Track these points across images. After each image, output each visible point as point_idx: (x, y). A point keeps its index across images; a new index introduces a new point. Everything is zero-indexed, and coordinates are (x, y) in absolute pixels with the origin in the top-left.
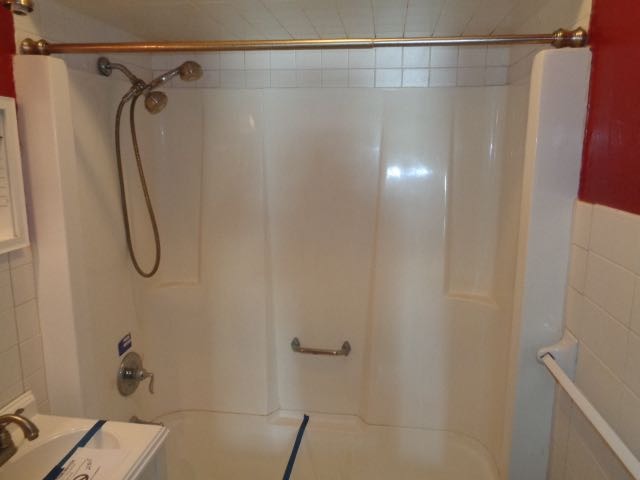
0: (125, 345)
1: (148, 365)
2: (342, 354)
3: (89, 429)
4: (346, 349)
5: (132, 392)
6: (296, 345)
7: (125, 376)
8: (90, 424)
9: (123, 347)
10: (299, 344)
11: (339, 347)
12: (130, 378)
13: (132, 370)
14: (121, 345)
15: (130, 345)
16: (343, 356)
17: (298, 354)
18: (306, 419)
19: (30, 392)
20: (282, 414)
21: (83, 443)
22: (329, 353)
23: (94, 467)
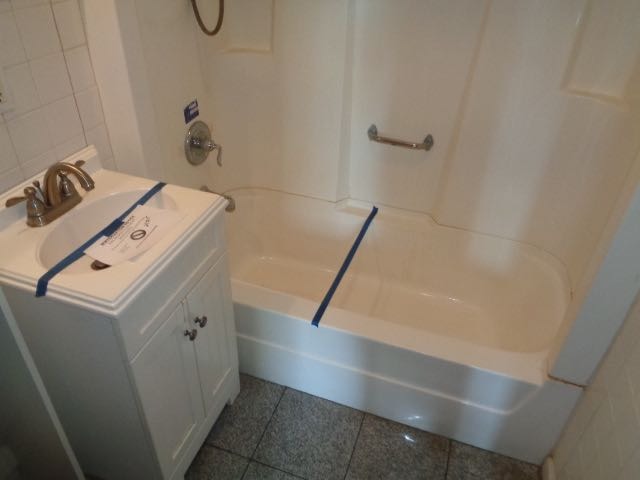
0: (192, 112)
1: (217, 137)
2: (422, 148)
3: (149, 189)
4: (428, 143)
5: (200, 163)
6: (373, 134)
7: (192, 145)
8: (150, 185)
9: (189, 114)
10: (376, 133)
11: (420, 140)
12: (198, 146)
13: (200, 141)
14: (187, 111)
15: (197, 114)
16: (423, 151)
17: (374, 143)
18: (375, 211)
19: (92, 146)
20: (351, 203)
21: (142, 201)
22: (408, 145)
23: (152, 225)
